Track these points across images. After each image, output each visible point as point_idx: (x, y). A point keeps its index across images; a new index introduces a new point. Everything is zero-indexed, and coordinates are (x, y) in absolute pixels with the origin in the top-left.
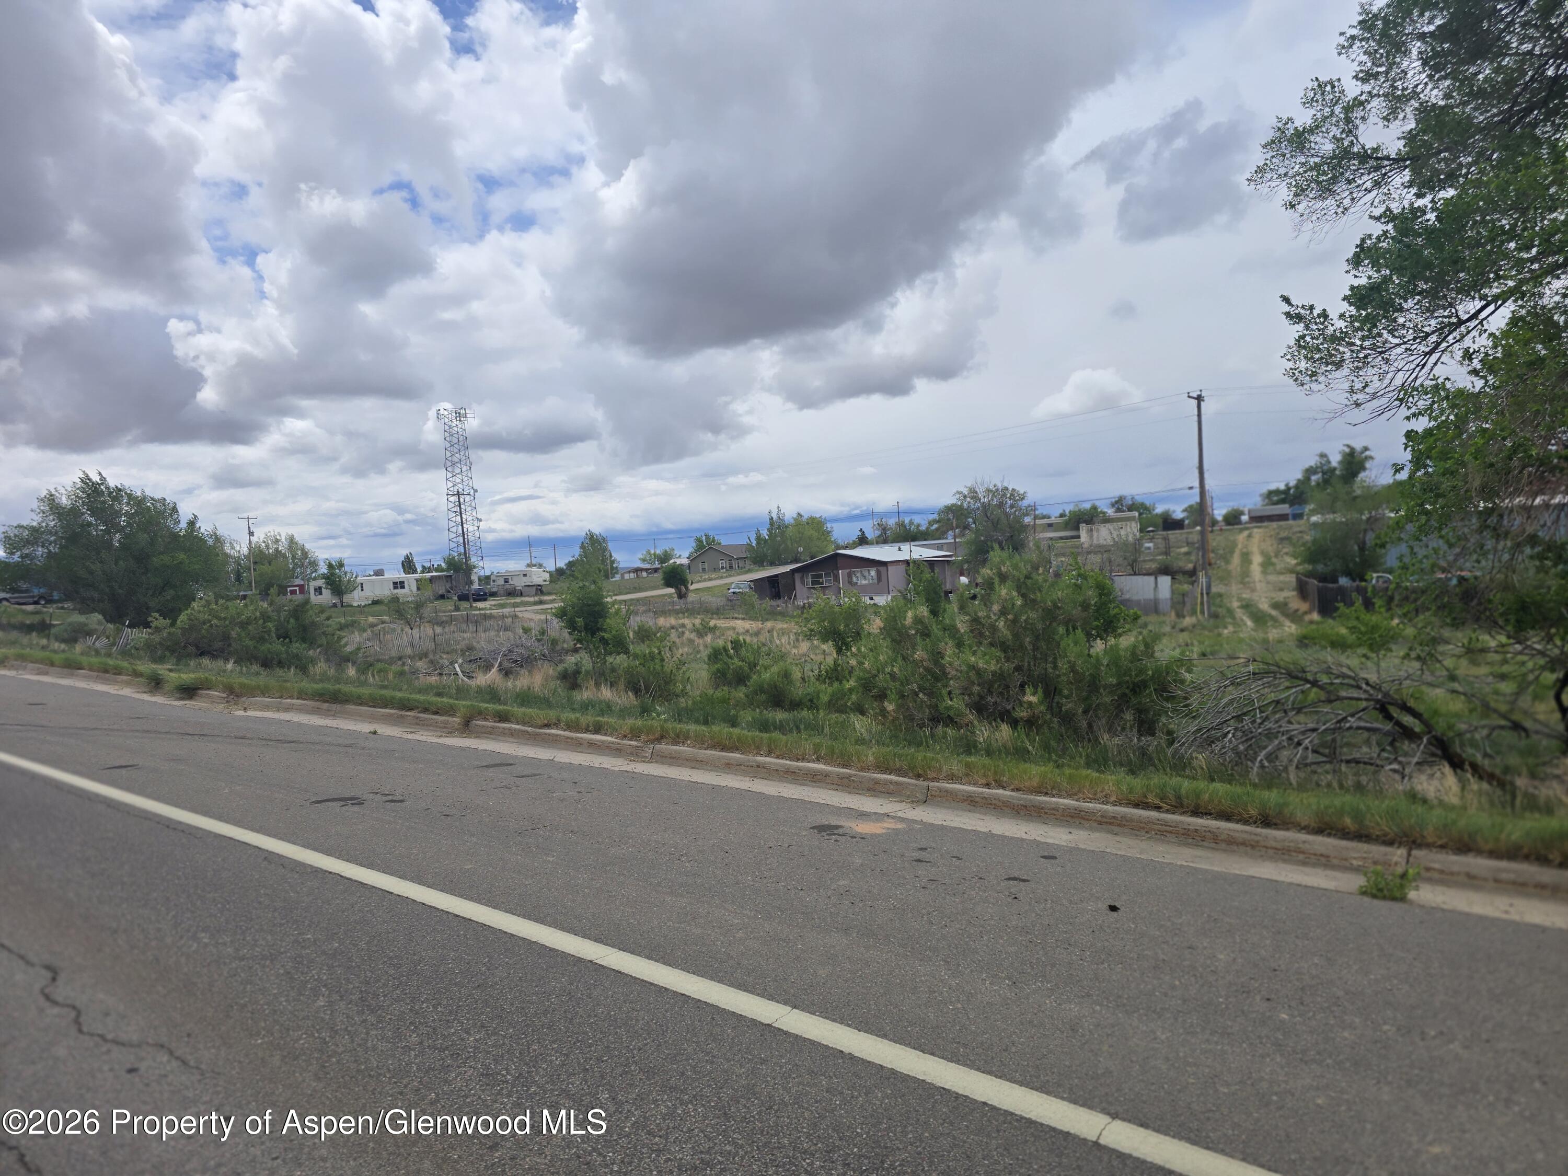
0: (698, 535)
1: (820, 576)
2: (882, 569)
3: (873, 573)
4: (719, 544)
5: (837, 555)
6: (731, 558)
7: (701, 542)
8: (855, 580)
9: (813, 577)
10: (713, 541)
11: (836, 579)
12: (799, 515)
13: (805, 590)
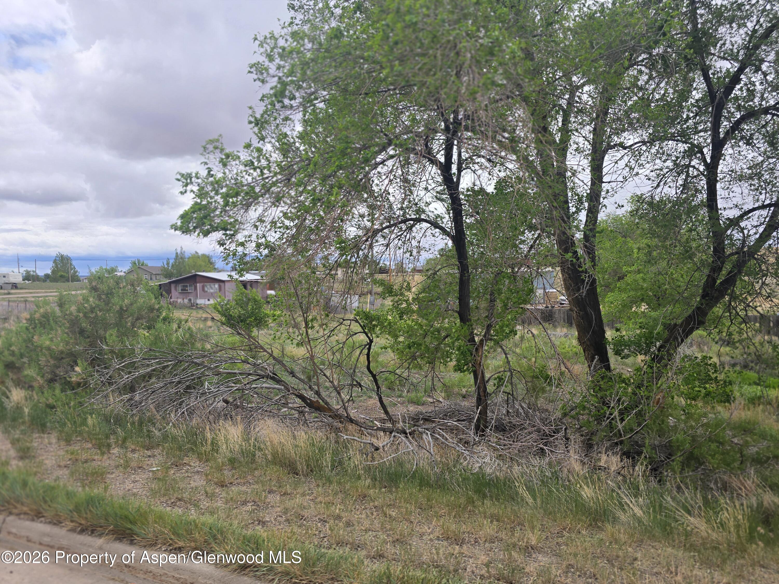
0: (133, 260)
1: (187, 286)
2: (222, 284)
3: (217, 286)
4: (146, 265)
5: (196, 275)
6: (151, 274)
7: (135, 263)
8: (206, 289)
9: (184, 286)
10: (142, 265)
11: (196, 288)
12: (196, 252)
13: (177, 293)
